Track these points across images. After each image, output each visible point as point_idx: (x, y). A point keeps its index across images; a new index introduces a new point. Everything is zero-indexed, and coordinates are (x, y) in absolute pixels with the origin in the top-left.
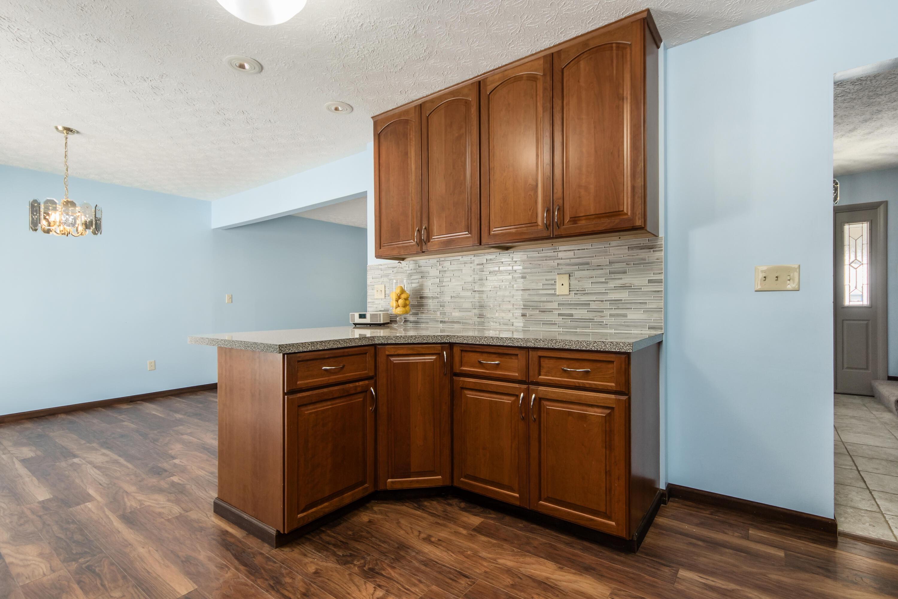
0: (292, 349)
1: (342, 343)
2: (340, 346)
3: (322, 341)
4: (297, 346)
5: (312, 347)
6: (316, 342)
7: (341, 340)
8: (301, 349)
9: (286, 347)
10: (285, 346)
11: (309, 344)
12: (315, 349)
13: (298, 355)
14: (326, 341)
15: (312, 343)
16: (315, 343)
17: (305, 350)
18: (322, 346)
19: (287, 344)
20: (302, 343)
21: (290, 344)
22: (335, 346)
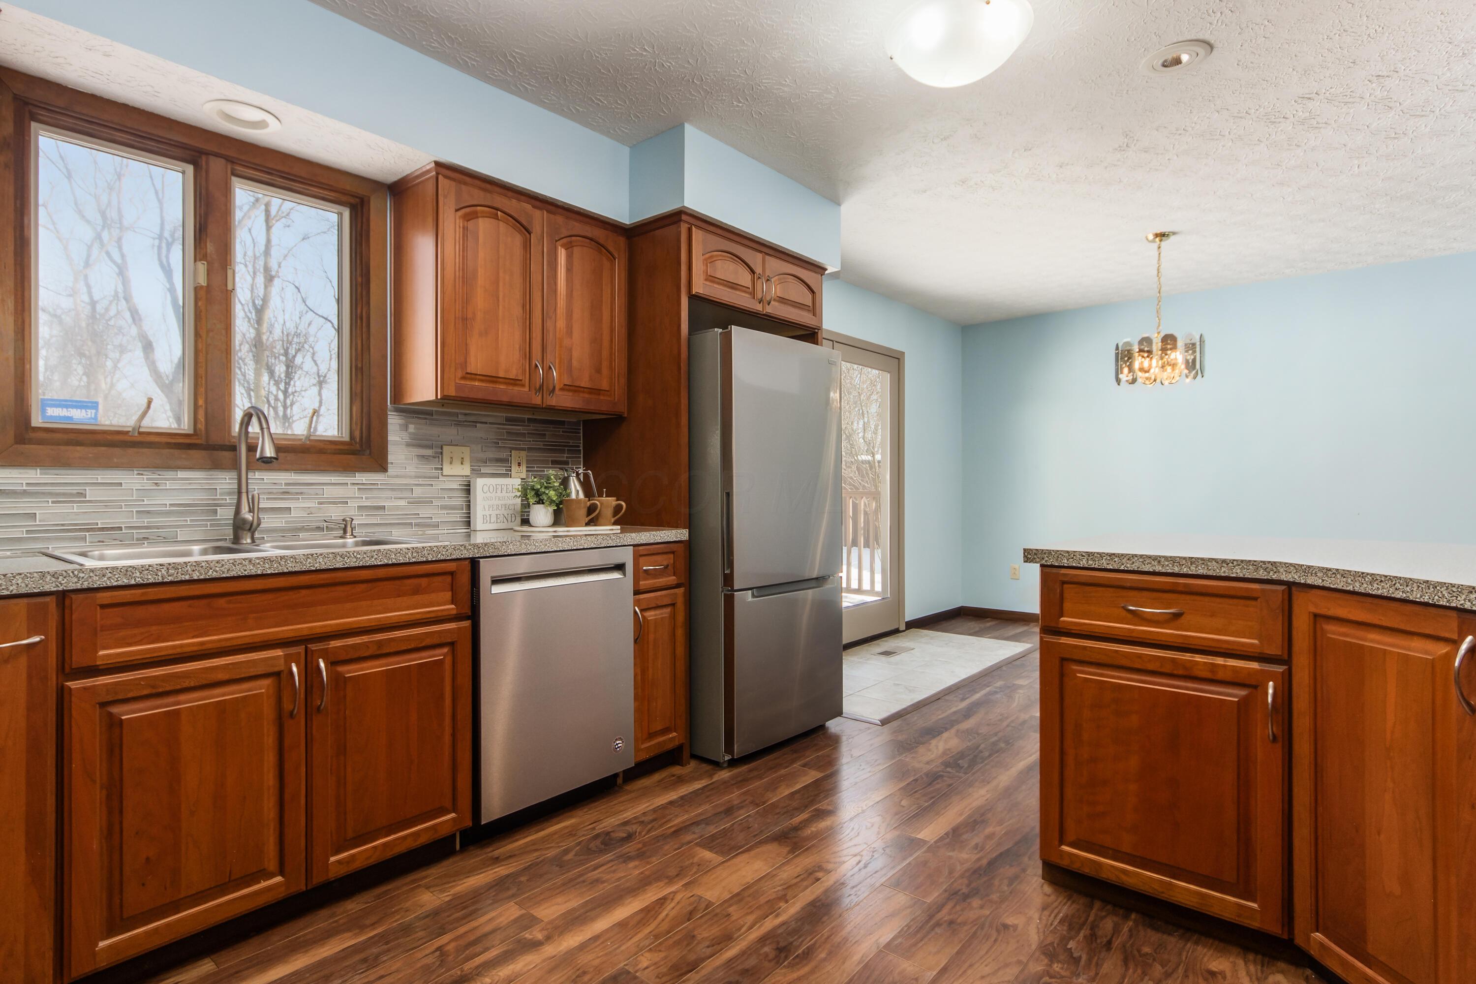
0: (1047, 559)
1: (1167, 563)
2: (1159, 568)
3: (1114, 554)
4: (1056, 555)
5: (1090, 562)
6: (1098, 553)
7: (1163, 557)
8: (1065, 562)
9: (1035, 554)
10: (1034, 551)
11: (1082, 554)
12: (1096, 566)
13: (1063, 571)
14: (1122, 555)
15: (1089, 554)
16: (1096, 555)
17: (1074, 565)
18: (1112, 563)
19: (1037, 550)
20: (1068, 552)
21: (1043, 550)
22: (1147, 568)
